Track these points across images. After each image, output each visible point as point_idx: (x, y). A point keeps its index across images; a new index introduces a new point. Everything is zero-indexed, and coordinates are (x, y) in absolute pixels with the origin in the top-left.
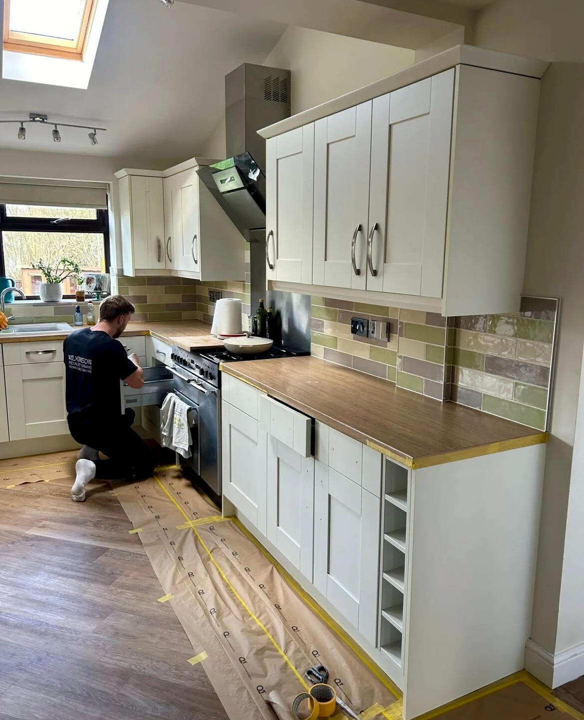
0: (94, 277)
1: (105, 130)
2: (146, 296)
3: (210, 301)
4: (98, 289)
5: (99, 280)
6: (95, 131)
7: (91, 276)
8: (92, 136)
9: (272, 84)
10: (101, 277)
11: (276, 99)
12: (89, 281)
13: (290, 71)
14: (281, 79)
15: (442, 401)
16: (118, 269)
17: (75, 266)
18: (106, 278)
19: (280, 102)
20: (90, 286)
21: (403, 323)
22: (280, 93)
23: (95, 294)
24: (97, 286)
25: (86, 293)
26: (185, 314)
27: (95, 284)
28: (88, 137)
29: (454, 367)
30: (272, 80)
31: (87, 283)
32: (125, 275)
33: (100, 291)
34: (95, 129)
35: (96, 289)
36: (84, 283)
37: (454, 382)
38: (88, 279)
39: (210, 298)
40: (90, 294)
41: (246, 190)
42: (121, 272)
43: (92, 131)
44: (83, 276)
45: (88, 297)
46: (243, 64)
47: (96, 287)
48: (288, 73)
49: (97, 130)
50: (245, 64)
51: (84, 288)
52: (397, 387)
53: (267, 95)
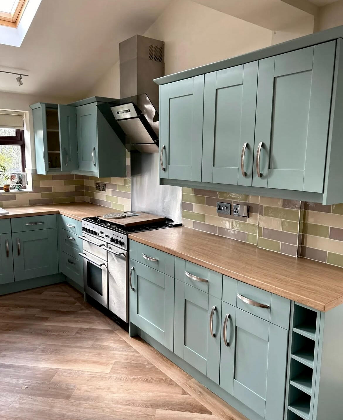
0: (16, 175)
1: (28, 76)
2: (52, 187)
3: (97, 190)
4: (20, 183)
5: (19, 177)
6: (21, 76)
7: (14, 174)
8: (19, 80)
9: (153, 50)
10: (21, 175)
11: (156, 60)
12: (12, 178)
13: (164, 42)
14: (159, 47)
15: (296, 257)
16: (33, 170)
17: (3, 167)
18: (25, 175)
19: (158, 62)
20: (13, 181)
21: (262, 206)
22: (158, 56)
23: (17, 186)
24: (19, 181)
25: (11, 186)
26: (77, 199)
27: (17, 180)
28: (16, 80)
29: (304, 235)
30: (153, 47)
31: (11, 179)
32: (38, 173)
33: (20, 185)
34: (21, 75)
35: (17, 183)
36: (9, 179)
37: (303, 245)
38: (12, 176)
39: (97, 188)
40: (13, 186)
41: (139, 118)
42: (35, 172)
43: (19, 76)
44: (8, 174)
45: (12, 189)
46: (136, 35)
47: (17, 182)
48: (163, 43)
49: (22, 76)
50: (137, 35)
51: (9, 182)
52: (258, 248)
53: (151, 57)
